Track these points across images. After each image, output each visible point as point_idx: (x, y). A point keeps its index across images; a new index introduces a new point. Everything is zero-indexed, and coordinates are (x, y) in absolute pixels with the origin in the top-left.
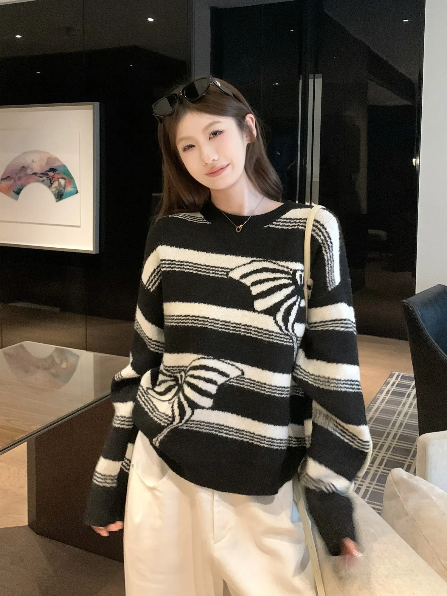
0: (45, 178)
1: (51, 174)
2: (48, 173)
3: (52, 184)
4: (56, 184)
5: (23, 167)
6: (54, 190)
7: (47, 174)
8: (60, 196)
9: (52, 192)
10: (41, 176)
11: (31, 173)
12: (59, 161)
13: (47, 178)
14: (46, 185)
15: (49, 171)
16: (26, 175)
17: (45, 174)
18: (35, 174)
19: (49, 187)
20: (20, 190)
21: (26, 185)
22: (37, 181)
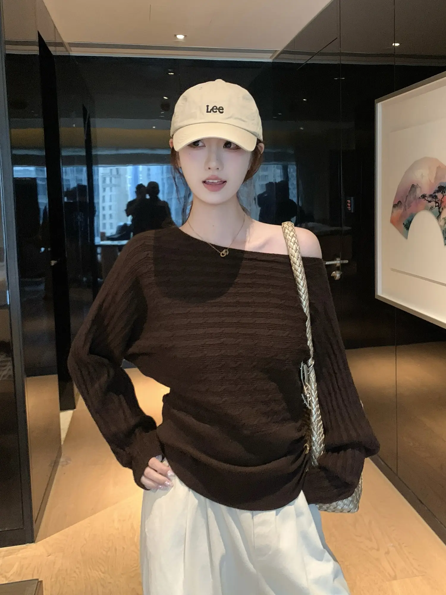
2: (437, 194)
4: (444, 215)
11: (420, 196)
16: (415, 198)
19: (438, 217)
20: (410, 222)
21: (415, 214)
22: (426, 208)
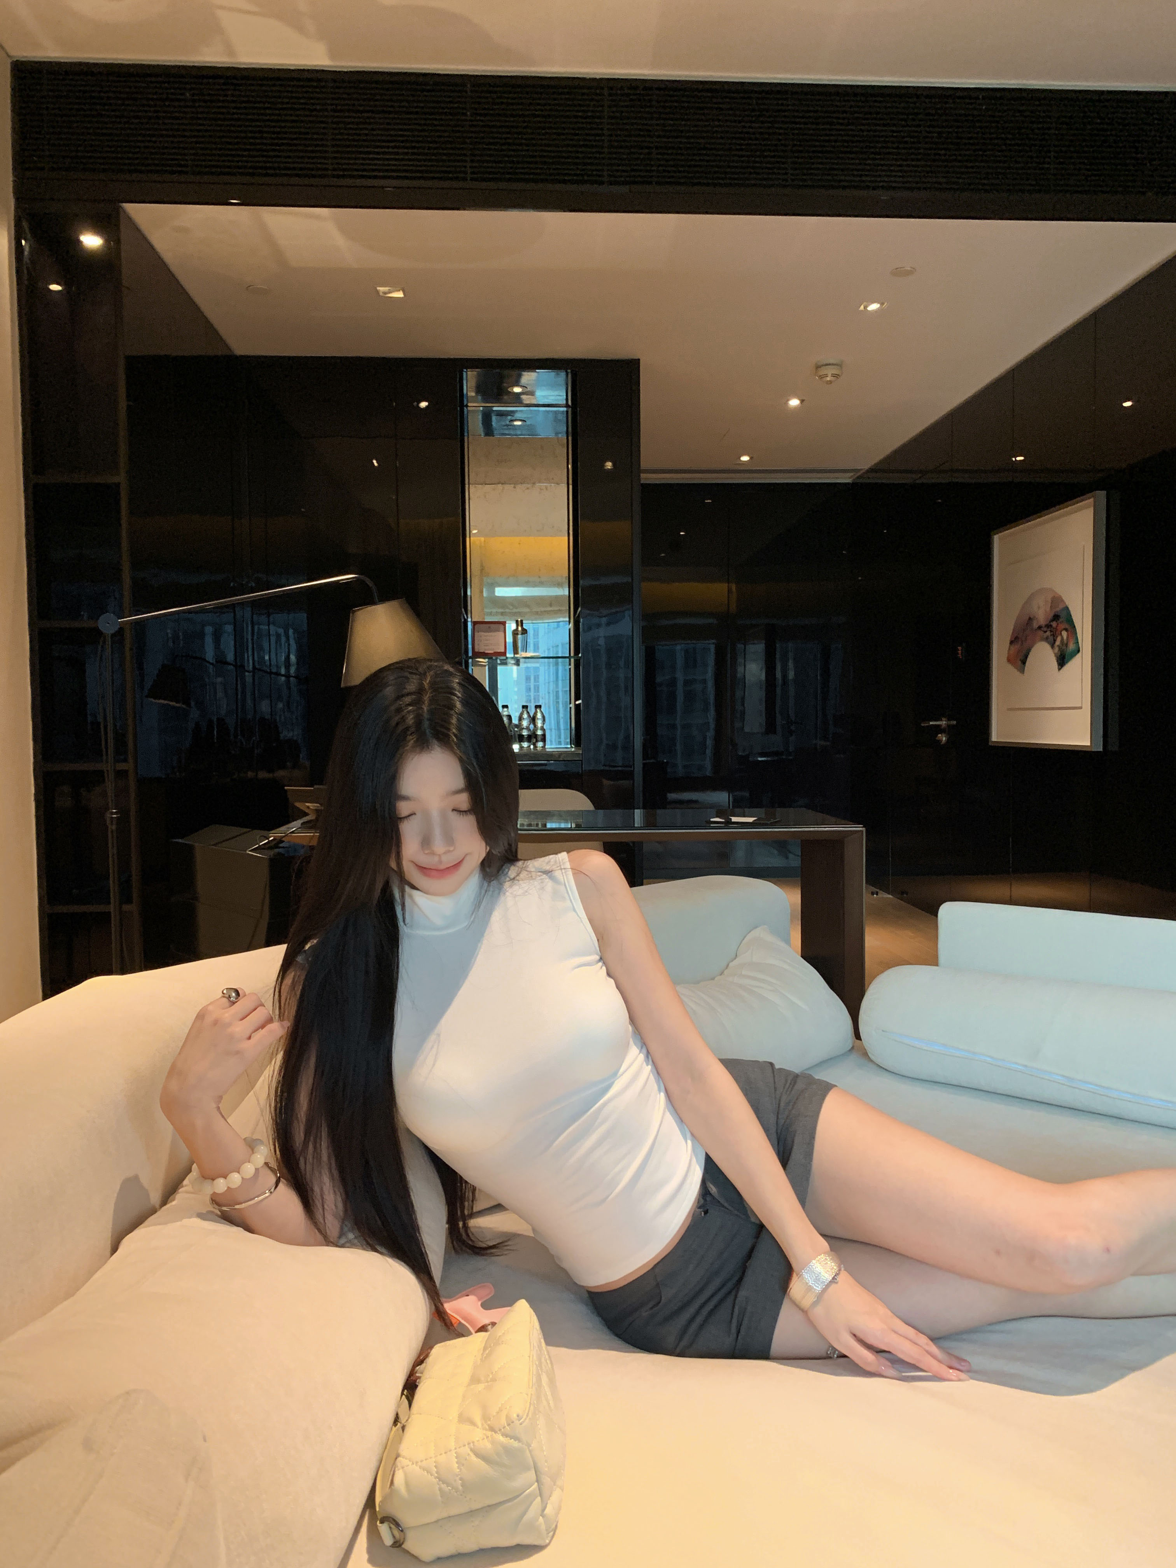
0: (1048, 633)
1: (1054, 624)
2: (1052, 623)
3: (1055, 641)
4: (1058, 643)
5: (1030, 619)
6: (1057, 650)
7: (1051, 626)
8: (1062, 660)
9: (1055, 654)
10: (1045, 629)
11: (1036, 628)
12: (1063, 601)
13: (1051, 631)
14: (1048, 643)
15: (1052, 621)
16: (1032, 630)
17: (1048, 626)
18: (1040, 628)
19: (1053, 647)
20: (1026, 657)
21: (1032, 647)
22: (1042, 639)
